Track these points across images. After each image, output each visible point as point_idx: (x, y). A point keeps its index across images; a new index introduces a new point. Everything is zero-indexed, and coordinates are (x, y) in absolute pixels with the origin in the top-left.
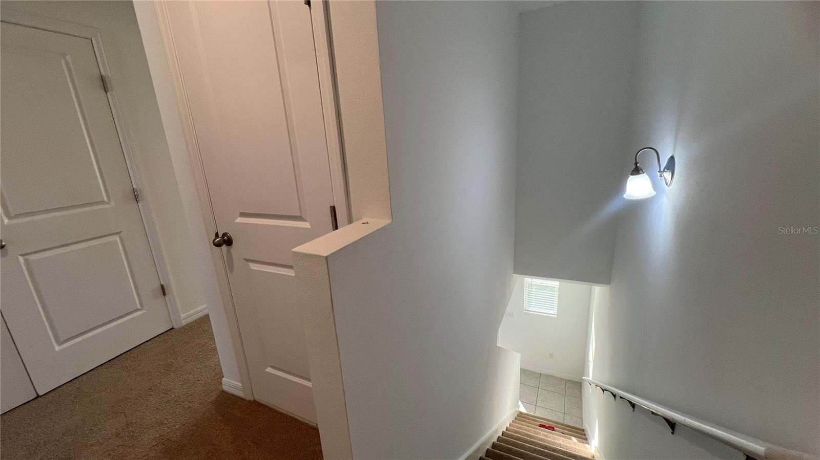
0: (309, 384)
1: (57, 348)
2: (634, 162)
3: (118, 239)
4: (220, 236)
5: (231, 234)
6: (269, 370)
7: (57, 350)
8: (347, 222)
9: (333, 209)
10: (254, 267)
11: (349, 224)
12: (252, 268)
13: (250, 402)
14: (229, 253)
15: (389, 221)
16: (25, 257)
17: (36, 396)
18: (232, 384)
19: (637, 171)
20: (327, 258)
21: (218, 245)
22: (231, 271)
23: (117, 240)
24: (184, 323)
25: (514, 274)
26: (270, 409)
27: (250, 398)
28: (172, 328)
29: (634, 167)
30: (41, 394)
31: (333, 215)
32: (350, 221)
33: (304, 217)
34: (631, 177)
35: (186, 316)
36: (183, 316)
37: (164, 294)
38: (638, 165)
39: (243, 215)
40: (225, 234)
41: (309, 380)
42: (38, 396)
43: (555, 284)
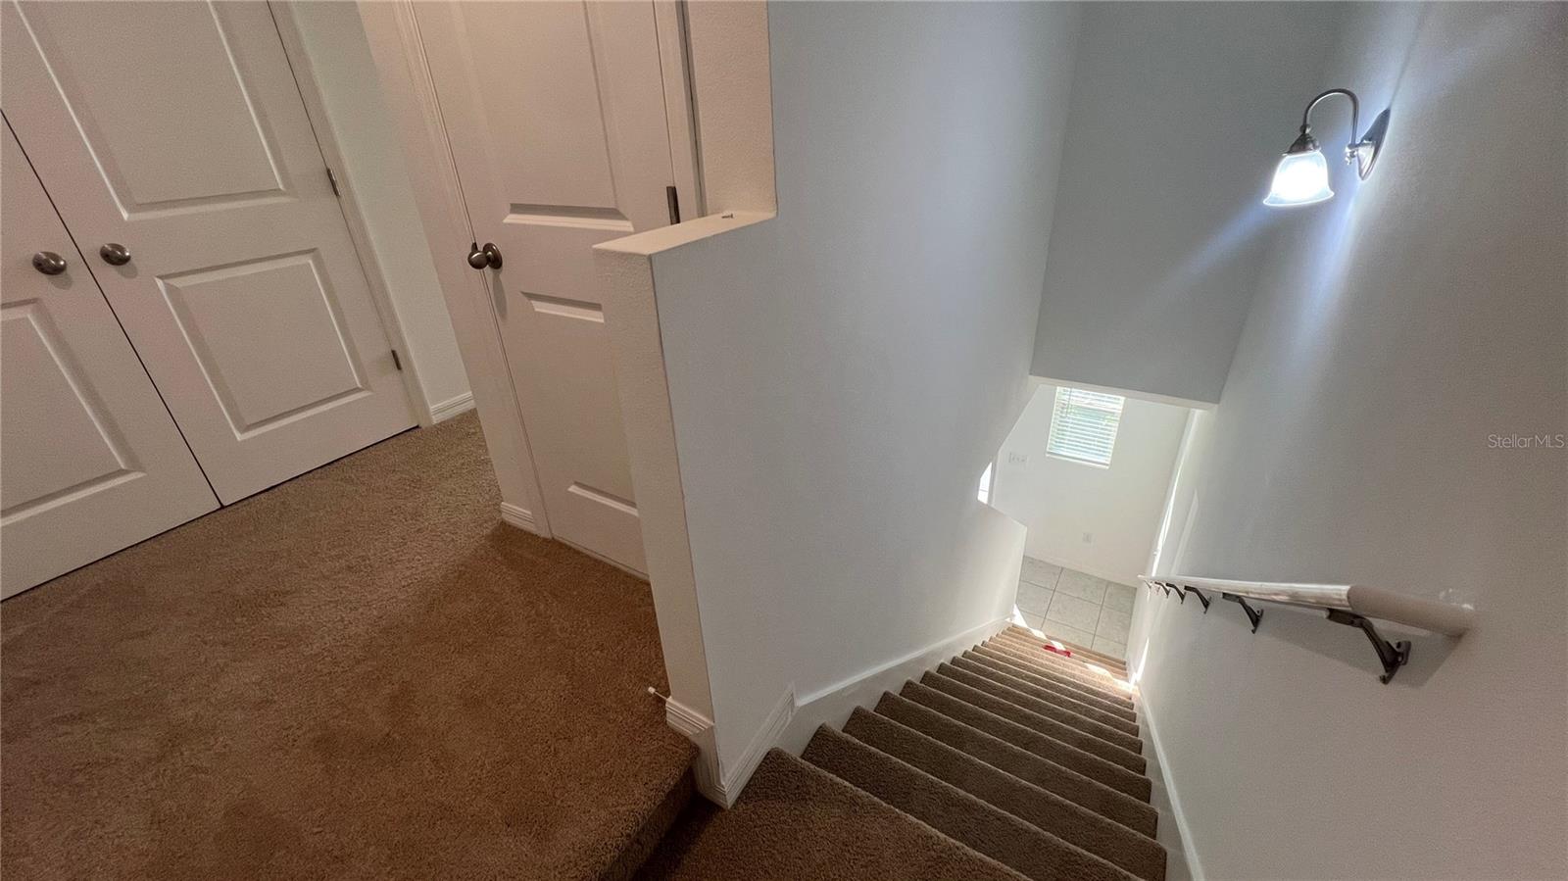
0: (634, 512)
1: (239, 437)
2: (1302, 124)
3: (311, 262)
4: (480, 248)
5: (498, 246)
6: (573, 489)
7: (238, 439)
8: (695, 213)
9: (672, 193)
10: (540, 307)
11: (699, 217)
12: (537, 310)
13: (545, 540)
14: (496, 280)
15: (771, 215)
16: (167, 281)
17: (219, 506)
18: (518, 512)
19: (1301, 144)
20: (650, 258)
21: (477, 265)
22: (503, 316)
23: (309, 264)
24: (436, 420)
25: (1031, 374)
26: (578, 552)
27: (544, 534)
28: (417, 427)
29: (1299, 134)
30: (225, 504)
31: (672, 205)
32: (702, 212)
33: (622, 210)
34: (1288, 157)
35: (440, 407)
36: (432, 408)
37: (399, 367)
38: (1308, 131)
39: (517, 208)
40: (488, 247)
41: (633, 504)
42: (223, 507)
43: (1114, 402)
